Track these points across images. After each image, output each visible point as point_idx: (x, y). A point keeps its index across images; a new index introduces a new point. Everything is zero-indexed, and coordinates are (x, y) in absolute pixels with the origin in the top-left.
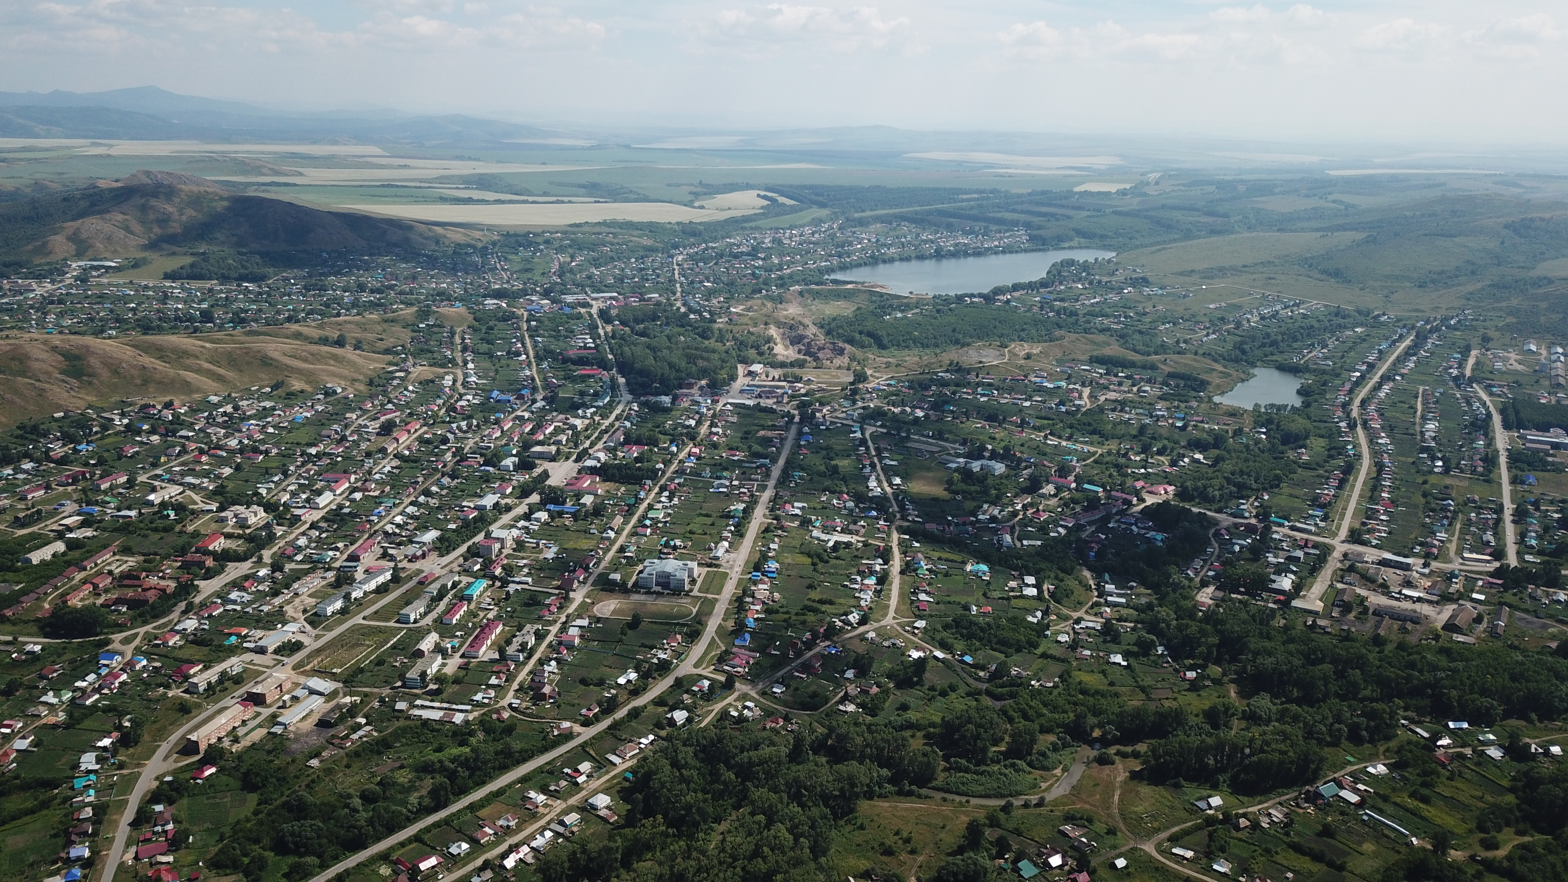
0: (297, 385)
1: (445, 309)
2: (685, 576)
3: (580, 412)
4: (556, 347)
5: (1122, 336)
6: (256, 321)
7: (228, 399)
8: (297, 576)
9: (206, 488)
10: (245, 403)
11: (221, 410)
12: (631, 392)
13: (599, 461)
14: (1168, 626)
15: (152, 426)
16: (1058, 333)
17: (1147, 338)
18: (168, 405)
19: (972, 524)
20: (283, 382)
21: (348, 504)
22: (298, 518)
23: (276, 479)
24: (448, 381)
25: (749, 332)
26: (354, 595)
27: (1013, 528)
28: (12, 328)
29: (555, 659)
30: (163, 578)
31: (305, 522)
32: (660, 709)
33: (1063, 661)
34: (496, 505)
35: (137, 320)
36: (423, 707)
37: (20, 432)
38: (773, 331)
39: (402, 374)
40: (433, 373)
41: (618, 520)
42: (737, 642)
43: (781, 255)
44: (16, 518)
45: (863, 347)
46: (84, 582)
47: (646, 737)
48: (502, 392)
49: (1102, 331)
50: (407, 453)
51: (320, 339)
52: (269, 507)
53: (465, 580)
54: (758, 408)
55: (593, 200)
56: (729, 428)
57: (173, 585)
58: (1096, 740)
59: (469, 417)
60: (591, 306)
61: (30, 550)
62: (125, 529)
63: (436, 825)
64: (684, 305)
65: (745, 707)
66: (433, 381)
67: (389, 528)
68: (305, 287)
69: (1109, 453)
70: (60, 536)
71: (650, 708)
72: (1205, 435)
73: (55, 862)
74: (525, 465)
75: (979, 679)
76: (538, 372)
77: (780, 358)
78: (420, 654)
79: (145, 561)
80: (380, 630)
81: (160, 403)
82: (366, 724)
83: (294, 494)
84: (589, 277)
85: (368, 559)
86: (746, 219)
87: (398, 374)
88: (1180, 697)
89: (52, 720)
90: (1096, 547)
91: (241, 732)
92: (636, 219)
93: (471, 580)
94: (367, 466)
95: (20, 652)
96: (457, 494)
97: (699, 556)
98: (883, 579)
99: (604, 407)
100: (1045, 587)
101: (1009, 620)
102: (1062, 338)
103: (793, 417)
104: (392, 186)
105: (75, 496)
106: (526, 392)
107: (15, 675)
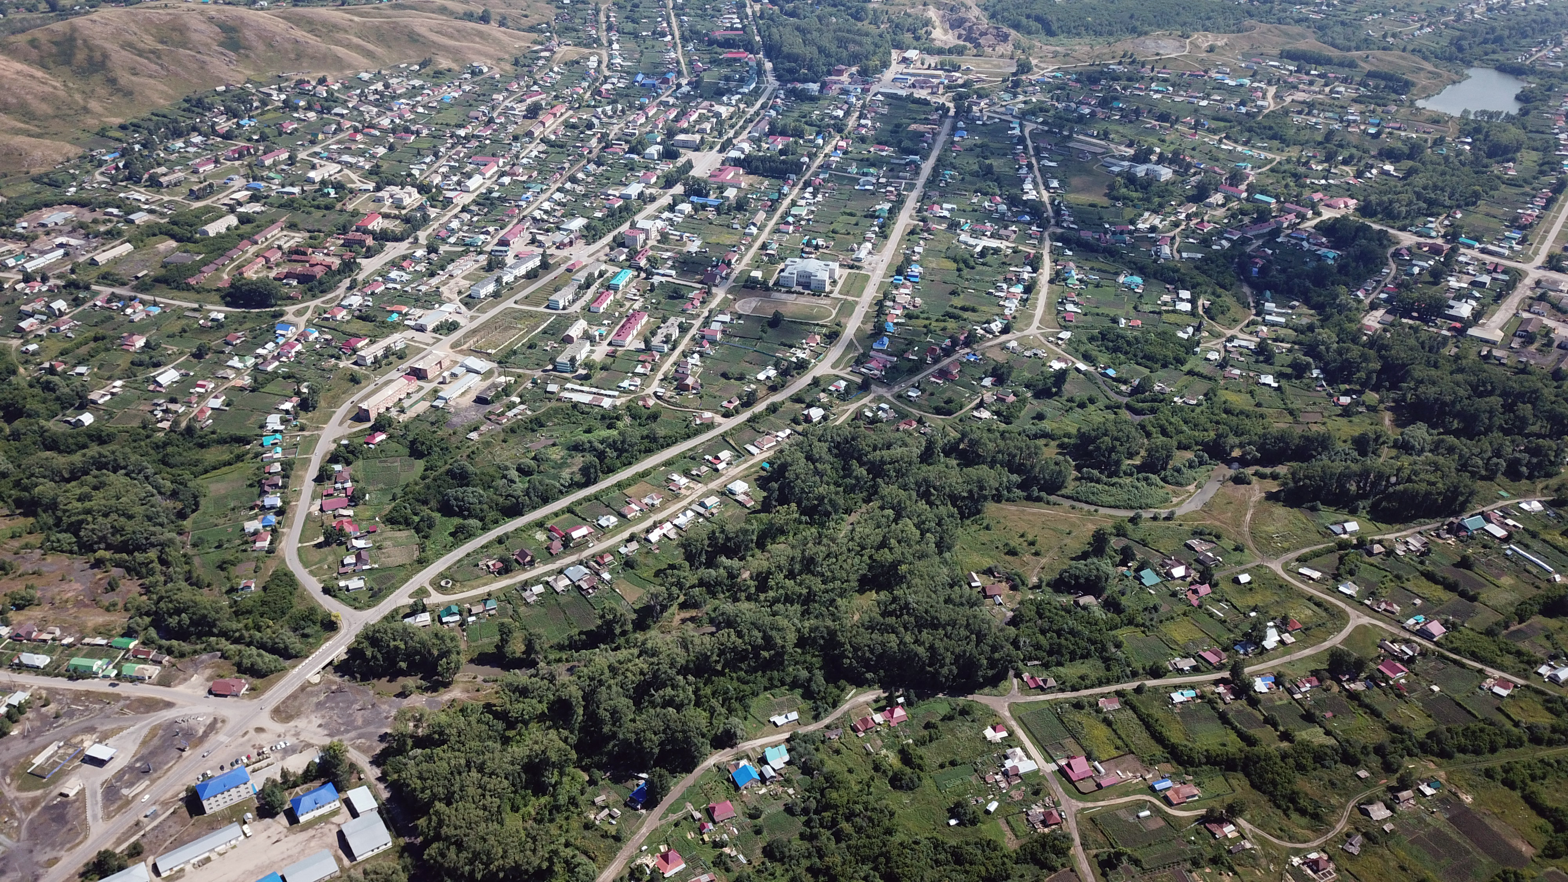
0: (444, 63)
2: (826, 277)
3: (725, 98)
4: (702, 27)
5: (1321, 28)
7: (378, 77)
8: (451, 258)
9: (362, 168)
10: (394, 81)
11: (373, 88)
12: (779, 78)
13: (743, 152)
14: (1328, 349)
15: (308, 103)
16: (1248, 22)
17: (1349, 30)
18: (322, 81)
19: (1130, 233)
20: (430, 60)
21: (497, 188)
22: (449, 201)
23: (428, 160)
24: (593, 62)
25: (906, 13)
26: (505, 279)
27: (1173, 238)
29: (698, 352)
30: (327, 255)
31: (457, 205)
32: (798, 406)
33: (1210, 379)
34: (641, 195)
36: (573, 390)
37: (187, 105)
38: (932, 13)
39: (547, 54)
40: (578, 53)
41: (761, 216)
42: (875, 345)
44: (192, 190)
45: (1029, 33)
46: (257, 255)
47: (783, 430)
48: (647, 75)
49: (1299, 21)
50: (553, 137)
51: (465, 14)
52: (423, 189)
53: (612, 269)
54: (910, 98)
56: (879, 120)
57: (336, 262)
58: (1235, 459)
59: (614, 102)
61: (206, 223)
62: (290, 205)
63: (587, 499)
65: (879, 409)
66: (578, 62)
67: (537, 214)
69: (1288, 161)
70: (232, 210)
71: (788, 404)
72: (1400, 144)
73: (252, 508)
74: (670, 154)
75: (1120, 393)
76: (684, 55)
77: (938, 44)
78: (568, 340)
79: (310, 238)
80: (531, 315)
81: (313, 79)
82: (520, 403)
83: (445, 176)
85: (518, 244)
87: (543, 54)
88: (1330, 423)
89: (239, 383)
90: (1260, 262)
91: (406, 403)
93: (618, 270)
94: (514, 150)
95: (206, 318)
96: (603, 181)
97: (841, 257)
98: (1029, 289)
99: (750, 94)
100: (1200, 303)
101: (1158, 335)
102: (1252, 28)
103: (948, 110)
105: (242, 171)
106: (671, 76)
107: (204, 340)
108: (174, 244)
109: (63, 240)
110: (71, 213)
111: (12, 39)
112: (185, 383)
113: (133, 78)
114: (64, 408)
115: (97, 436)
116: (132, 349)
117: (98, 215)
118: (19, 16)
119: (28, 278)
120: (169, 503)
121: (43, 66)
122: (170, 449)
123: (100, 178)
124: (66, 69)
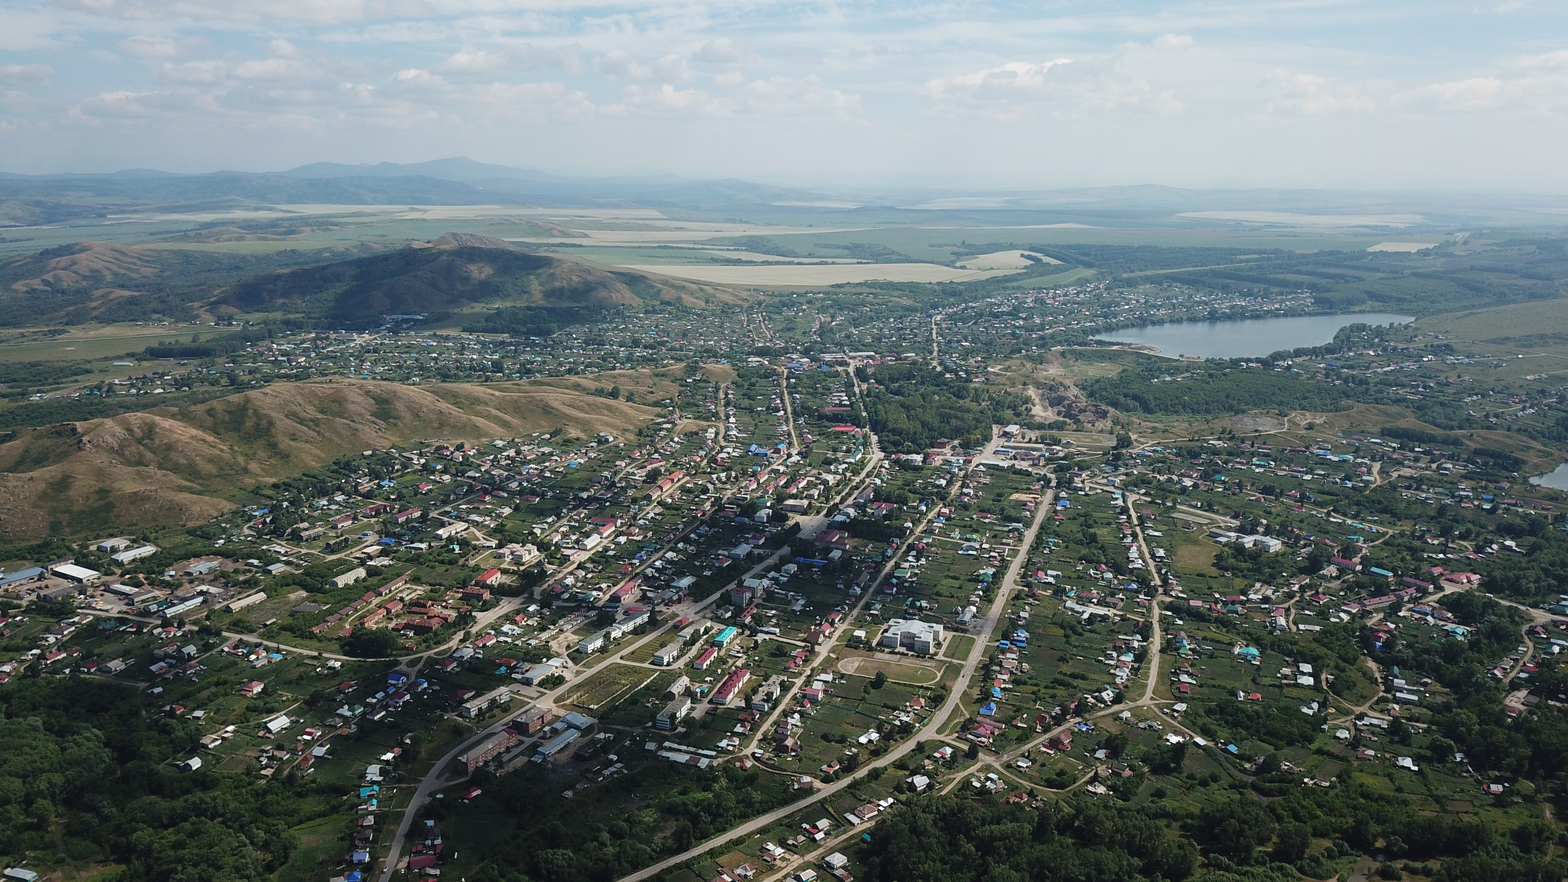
0: (573, 432)
1: (711, 366)
2: (930, 638)
3: (832, 467)
4: (813, 404)
5: (1420, 409)
6: (540, 372)
7: (512, 444)
8: (563, 613)
9: (488, 526)
10: (526, 448)
11: (505, 454)
12: (883, 449)
13: (848, 516)
14: (1469, 731)
15: (445, 467)
16: (1344, 402)
17: (1449, 411)
18: (459, 448)
19: (1242, 603)
20: (561, 430)
21: (613, 547)
22: (566, 558)
23: (550, 520)
24: (711, 434)
25: (1006, 392)
26: (613, 635)
27: (1288, 610)
28: (335, 373)
29: (799, 712)
30: (445, 607)
31: (573, 562)
32: (901, 773)
33: (1342, 759)
34: (749, 555)
35: (437, 369)
37: (335, 468)
38: (1032, 392)
39: (669, 426)
40: (697, 426)
41: (865, 577)
42: (982, 711)
43: (1043, 315)
44: (328, 544)
45: (1128, 410)
46: (380, 607)
47: (886, 800)
48: (760, 446)
49: (1397, 401)
50: (670, 500)
51: (596, 390)
52: (542, 546)
53: (717, 627)
54: (1012, 469)
55: (855, 261)
56: (981, 489)
57: (454, 614)
58: (1379, 851)
59: (729, 469)
60: (849, 365)
61: (337, 575)
62: (416, 560)
63: (677, 866)
64: (940, 364)
65: (988, 779)
66: (697, 434)
67: (649, 572)
68: (585, 342)
69: (1402, 534)
70: (362, 563)
71: (891, 770)
72: (1518, 520)
73: (340, 864)
74: (779, 518)
75: (1244, 771)
76: (795, 428)
77: (1038, 420)
78: (671, 696)
79: (431, 591)
80: (635, 671)
81: (452, 445)
82: (617, 761)
83: (565, 535)
84: (848, 337)
85: (628, 601)
86: (1007, 279)
87: (665, 426)
88: (1482, 812)
89: (346, 731)
90: (1384, 636)
91: (505, 758)
92: (897, 279)
93: (722, 627)
94: (632, 512)
95: (323, 666)
96: (713, 542)
97: (945, 620)
98: (1141, 657)
99: (856, 464)
100: (1323, 677)
101: (1280, 709)
102: (1350, 408)
103: (1049, 481)
104: (668, 247)
105: (377, 528)
106: (782, 447)
107: (319, 686)
108: (304, 594)
109: (204, 588)
110: (215, 563)
111: (193, 408)
112: (294, 730)
113: (292, 443)
114: (176, 752)
115: (202, 781)
116: (249, 695)
117: (240, 565)
118: (202, 389)
119: (166, 623)
120: (259, 855)
121: (215, 432)
122: (269, 798)
123: (247, 531)
124: (234, 434)
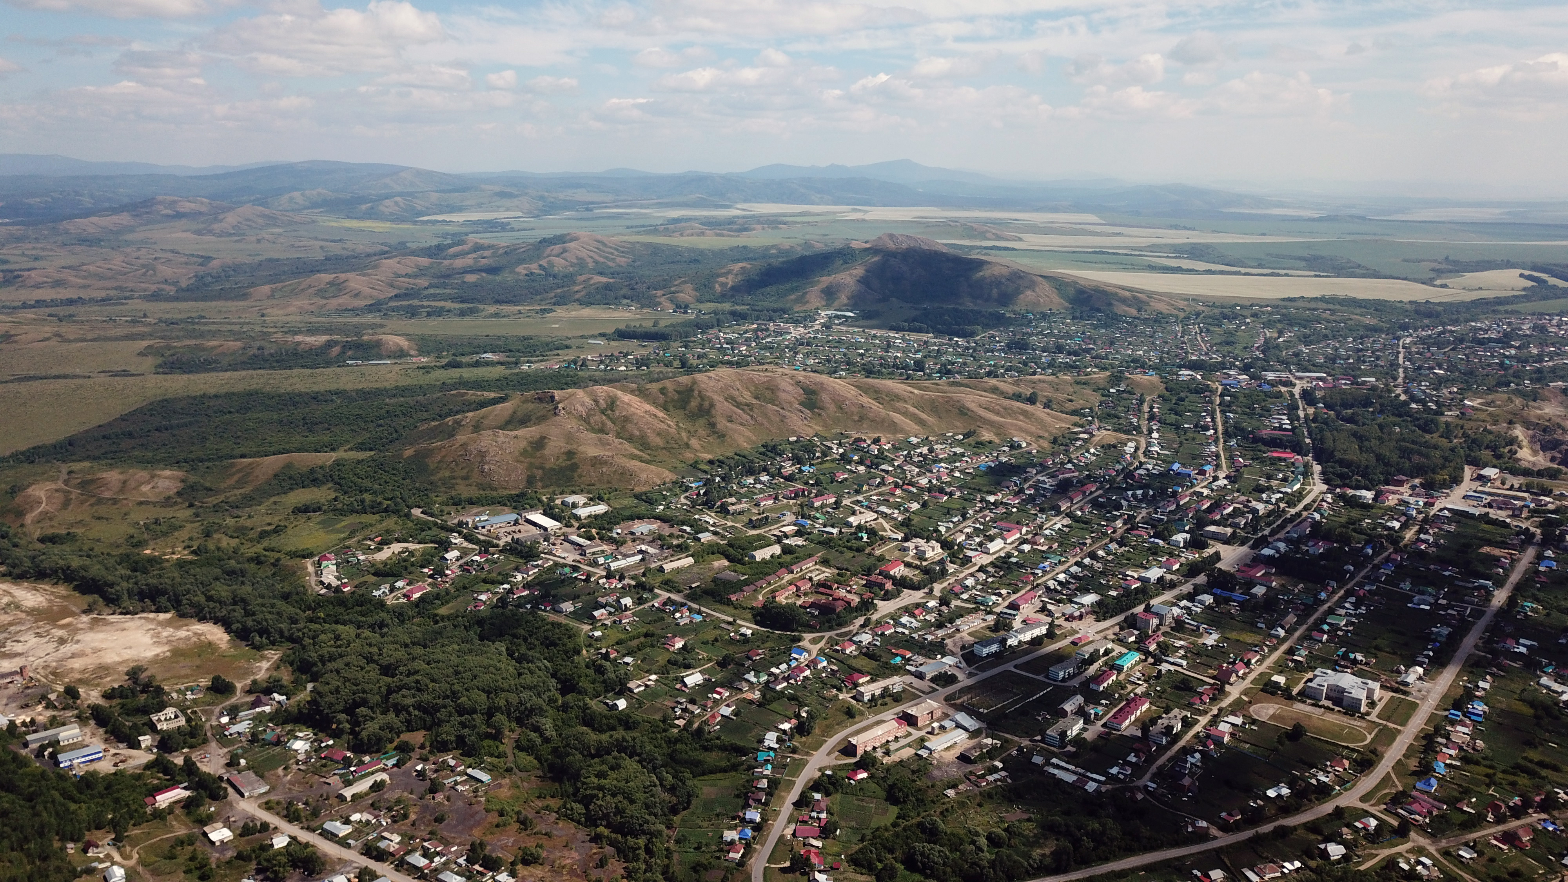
0: (987, 435)
1: (1138, 377)
2: (1362, 695)
3: (1264, 496)
4: (1248, 425)
6: (959, 373)
7: (925, 441)
8: (961, 613)
9: (895, 519)
10: (939, 447)
11: (918, 451)
12: (1326, 481)
13: (1278, 551)
15: (861, 458)
18: (876, 441)
20: (974, 432)
21: (1016, 554)
22: (968, 560)
23: (955, 519)
24: (1130, 448)
25: (1485, 430)
26: (1010, 642)
28: (771, 363)
29: (1200, 751)
30: (849, 592)
31: (975, 564)
32: (1312, 837)
34: (1161, 579)
35: (863, 364)
36: (1058, 767)
37: (763, 450)
38: (1519, 432)
39: (1086, 436)
40: (1116, 438)
41: (1291, 619)
42: (1419, 785)
43: (1543, 344)
44: (750, 520)
46: (791, 583)
47: (1292, 862)
48: (1184, 465)
50: (1079, 513)
51: (1014, 394)
52: (946, 545)
53: (1118, 649)
54: (1485, 518)
55: (1313, 273)
56: (1443, 537)
57: (856, 600)
59: (1146, 487)
60: (1294, 385)
61: (756, 550)
62: (827, 544)
64: (1405, 392)
65: (1419, 863)
66: (1115, 447)
67: (1051, 584)
68: (1008, 345)
70: (779, 540)
71: (1300, 832)
73: (734, 818)
74: (1197, 543)
76: (1225, 450)
77: (1524, 464)
78: (1064, 714)
79: (838, 574)
80: (1028, 682)
81: (870, 438)
82: (1002, 769)
83: (969, 536)
84: (1296, 355)
85: (1028, 610)
86: (1499, 301)
87: (1081, 436)
89: (750, 696)
91: (893, 746)
92: (1360, 295)
93: (1124, 650)
94: (1039, 521)
95: (736, 632)
96: (1124, 562)
97: (1383, 678)
99: (1293, 494)
103: (1533, 535)
104: (1104, 253)
105: (794, 509)
106: (1209, 468)
107: (731, 650)
108: (726, 563)
109: (644, 548)
110: (654, 526)
111: (649, 386)
112: (708, 687)
113: (728, 424)
114: (607, 691)
115: (626, 721)
116: (672, 649)
117: (675, 531)
118: (658, 370)
119: (609, 575)
120: (666, 796)
121: (665, 409)
122: (679, 746)
123: (683, 501)
124: (681, 412)
